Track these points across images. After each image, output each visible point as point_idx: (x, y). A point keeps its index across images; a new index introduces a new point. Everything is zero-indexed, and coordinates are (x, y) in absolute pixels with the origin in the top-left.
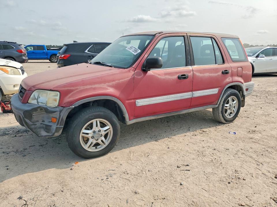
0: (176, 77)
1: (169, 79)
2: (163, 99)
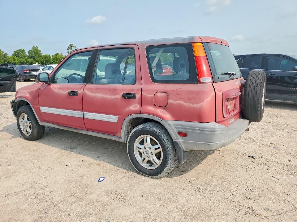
0: (66, 92)
1: (61, 93)
2: (57, 111)
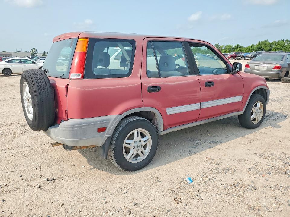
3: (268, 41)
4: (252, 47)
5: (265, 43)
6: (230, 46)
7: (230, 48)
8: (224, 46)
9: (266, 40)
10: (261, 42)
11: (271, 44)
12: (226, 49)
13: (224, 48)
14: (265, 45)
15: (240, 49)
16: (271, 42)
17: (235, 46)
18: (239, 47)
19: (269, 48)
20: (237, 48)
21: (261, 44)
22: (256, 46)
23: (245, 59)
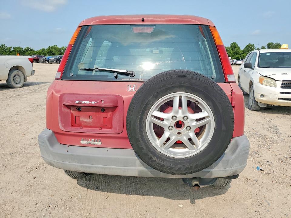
3: (57, 46)
4: (43, 51)
5: (55, 48)
6: (19, 48)
7: (20, 51)
8: (11, 47)
9: (55, 45)
10: (51, 46)
11: (60, 49)
12: (15, 51)
13: (12, 50)
14: (55, 49)
15: (31, 52)
16: (60, 48)
17: (25, 49)
18: (29, 49)
19: (59, 53)
20: (27, 51)
21: (51, 49)
22: (47, 50)
23: (48, 63)
